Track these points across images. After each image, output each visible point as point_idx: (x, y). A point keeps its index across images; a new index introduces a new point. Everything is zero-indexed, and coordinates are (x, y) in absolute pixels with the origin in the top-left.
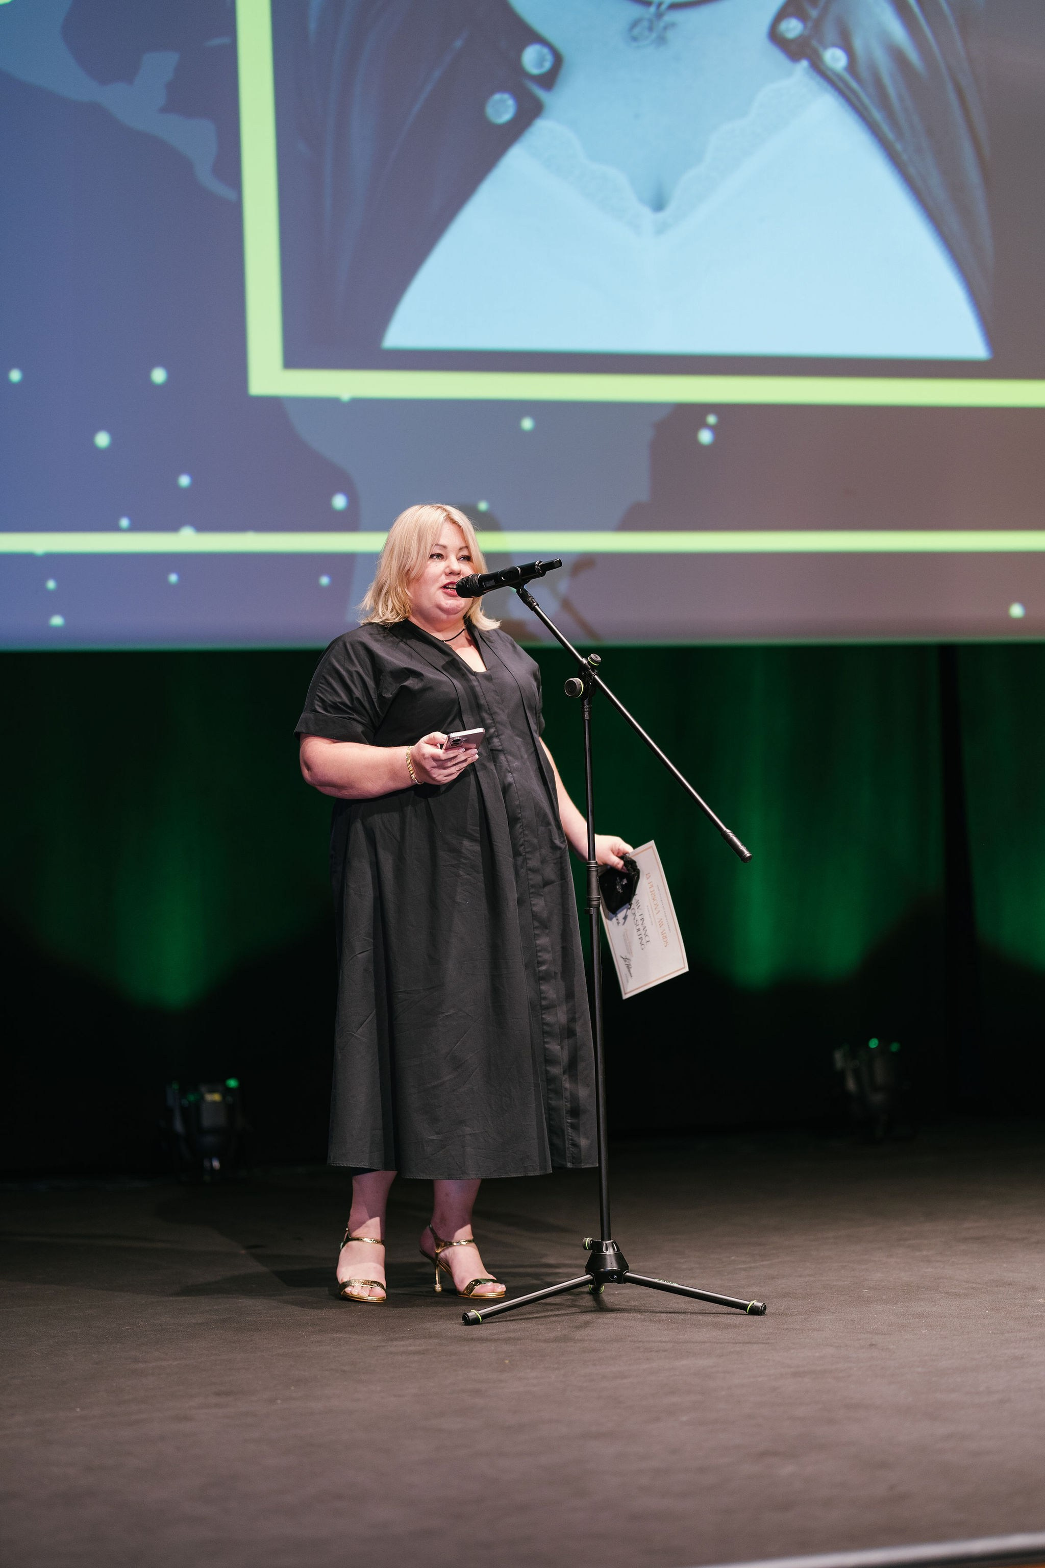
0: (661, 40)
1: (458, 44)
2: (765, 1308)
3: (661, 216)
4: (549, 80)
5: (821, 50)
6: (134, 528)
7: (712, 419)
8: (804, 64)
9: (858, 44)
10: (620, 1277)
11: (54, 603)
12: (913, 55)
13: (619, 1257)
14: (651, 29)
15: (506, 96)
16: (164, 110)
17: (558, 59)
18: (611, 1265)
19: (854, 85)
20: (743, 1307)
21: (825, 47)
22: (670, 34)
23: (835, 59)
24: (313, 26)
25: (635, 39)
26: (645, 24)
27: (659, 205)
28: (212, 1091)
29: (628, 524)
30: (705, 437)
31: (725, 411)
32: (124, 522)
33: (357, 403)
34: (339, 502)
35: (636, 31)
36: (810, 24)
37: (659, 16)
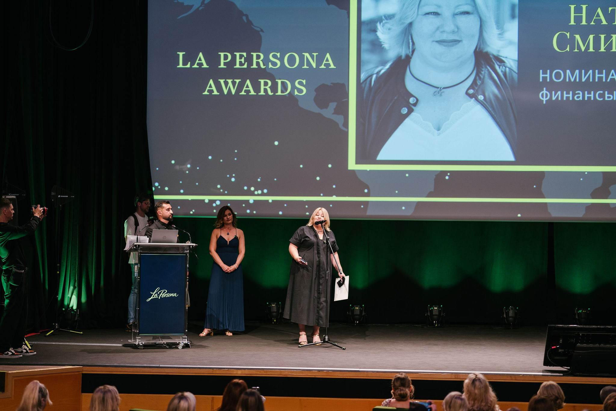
0: (441, 95)
1: (396, 98)
2: (345, 349)
3: (439, 132)
4: (415, 105)
5: (478, 96)
6: (324, 196)
7: (449, 174)
8: (474, 99)
9: (487, 94)
10: (327, 342)
11: (307, 210)
12: (499, 96)
13: (328, 339)
14: (438, 93)
15: (405, 108)
16: (334, 114)
17: (417, 100)
18: (327, 340)
19: (485, 103)
20: (342, 348)
21: (479, 96)
22: (442, 94)
23: (481, 97)
24: (365, 96)
25: (435, 95)
26: (438, 92)
27: (439, 130)
28: (356, 307)
29: (429, 196)
30: (447, 178)
31: (452, 172)
32: (322, 195)
33: (371, 171)
34: (366, 191)
35: (435, 94)
36: (475, 91)
37: (441, 90)
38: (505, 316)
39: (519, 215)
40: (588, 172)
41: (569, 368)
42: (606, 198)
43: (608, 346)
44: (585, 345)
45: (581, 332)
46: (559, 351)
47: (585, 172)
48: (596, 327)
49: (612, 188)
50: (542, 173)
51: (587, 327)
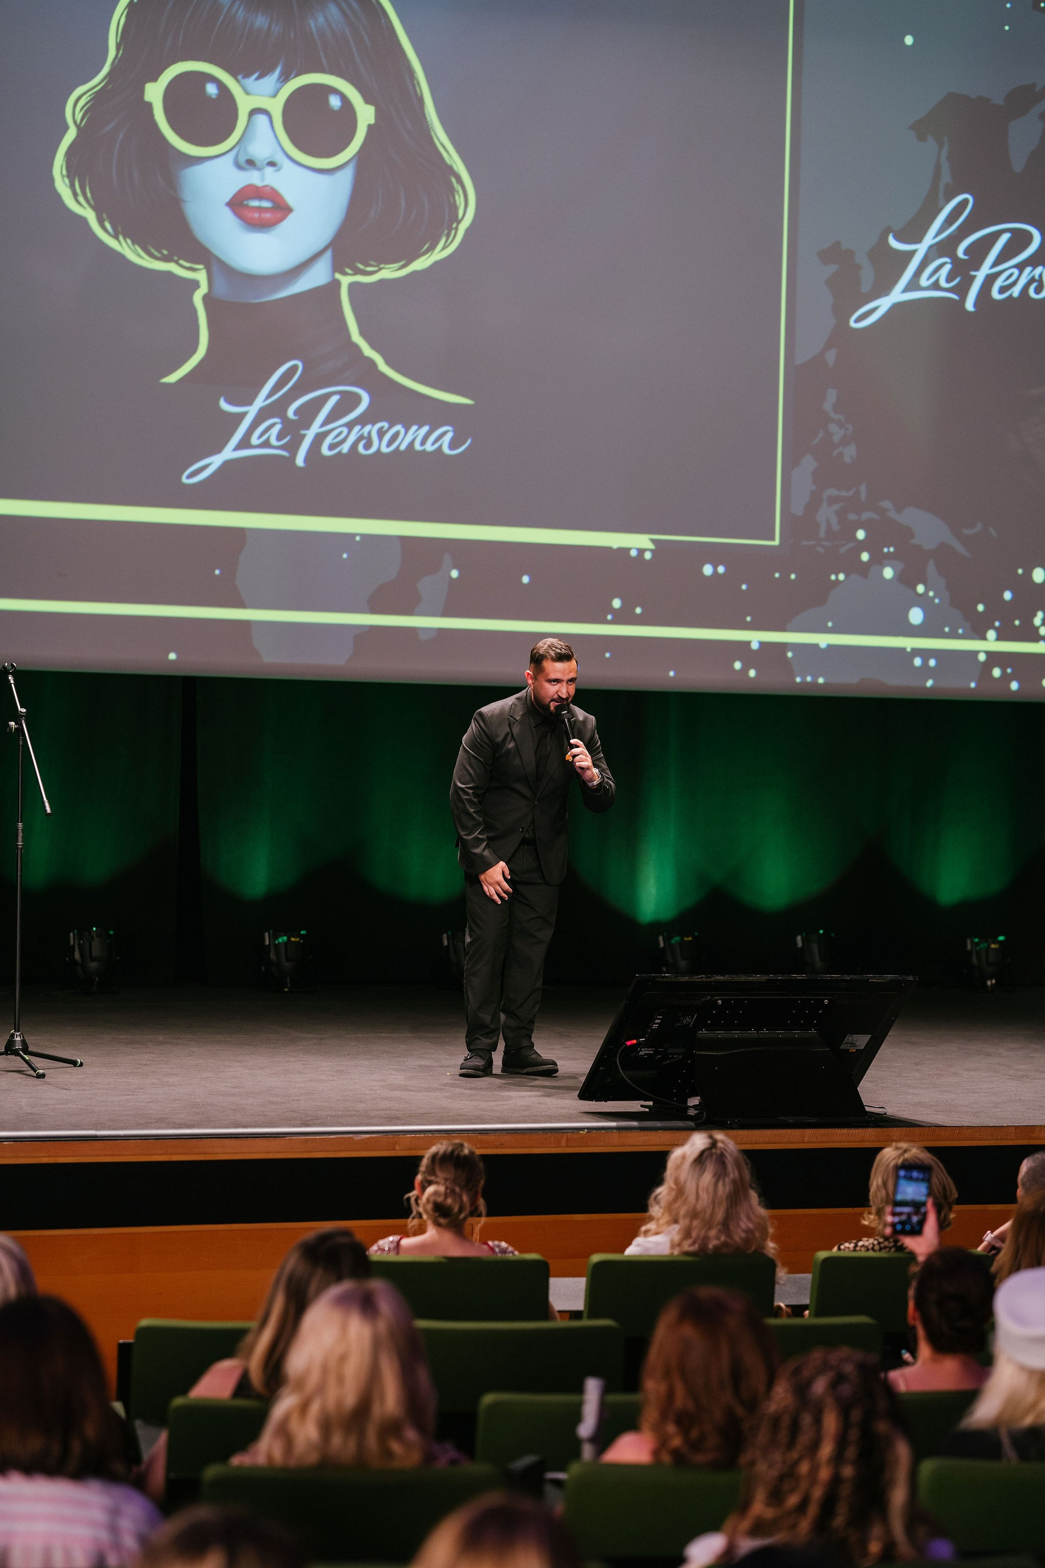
38: (77, 956)
39: (172, 656)
40: (362, 536)
41: (651, 1103)
42: (408, 611)
43: (780, 1033)
44: (720, 1034)
45: (718, 995)
46: (641, 1053)
47: (354, 535)
48: (764, 978)
49: (426, 586)
50: (239, 534)
51: (743, 978)
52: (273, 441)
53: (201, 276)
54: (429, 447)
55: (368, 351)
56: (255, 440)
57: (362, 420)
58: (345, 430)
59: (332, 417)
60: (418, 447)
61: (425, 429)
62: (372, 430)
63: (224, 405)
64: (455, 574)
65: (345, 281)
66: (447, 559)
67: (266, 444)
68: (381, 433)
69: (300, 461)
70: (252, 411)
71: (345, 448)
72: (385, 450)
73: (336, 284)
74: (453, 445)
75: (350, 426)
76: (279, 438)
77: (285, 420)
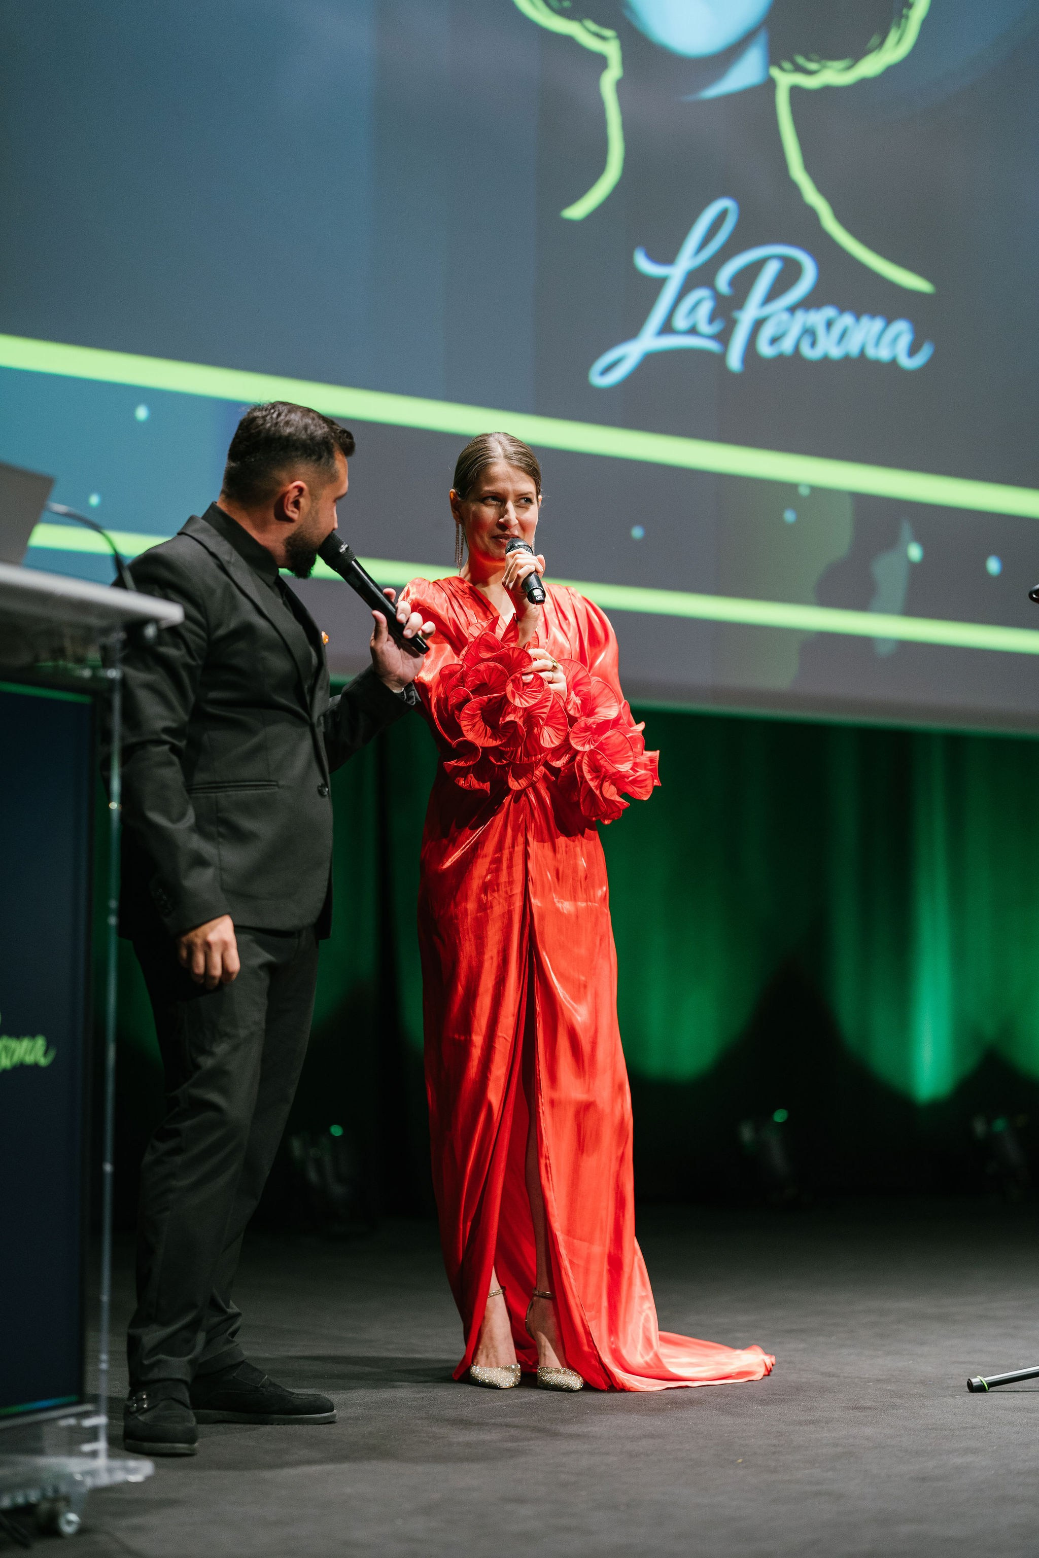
40: (810, 485)
47: (801, 484)
52: (704, 327)
53: (611, 49)
54: (883, 353)
55: (812, 196)
56: (680, 322)
57: (809, 303)
58: (785, 316)
59: (774, 294)
60: (871, 353)
61: (878, 324)
62: (817, 318)
63: (644, 264)
64: (915, 552)
65: (785, 80)
66: (906, 530)
67: (693, 331)
68: (829, 324)
69: (734, 361)
70: (676, 273)
71: (787, 346)
72: (836, 353)
73: (770, 85)
74: (913, 351)
75: (792, 310)
76: (712, 320)
77: (718, 297)
